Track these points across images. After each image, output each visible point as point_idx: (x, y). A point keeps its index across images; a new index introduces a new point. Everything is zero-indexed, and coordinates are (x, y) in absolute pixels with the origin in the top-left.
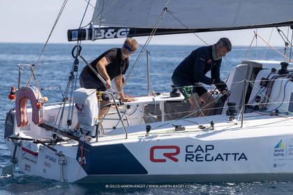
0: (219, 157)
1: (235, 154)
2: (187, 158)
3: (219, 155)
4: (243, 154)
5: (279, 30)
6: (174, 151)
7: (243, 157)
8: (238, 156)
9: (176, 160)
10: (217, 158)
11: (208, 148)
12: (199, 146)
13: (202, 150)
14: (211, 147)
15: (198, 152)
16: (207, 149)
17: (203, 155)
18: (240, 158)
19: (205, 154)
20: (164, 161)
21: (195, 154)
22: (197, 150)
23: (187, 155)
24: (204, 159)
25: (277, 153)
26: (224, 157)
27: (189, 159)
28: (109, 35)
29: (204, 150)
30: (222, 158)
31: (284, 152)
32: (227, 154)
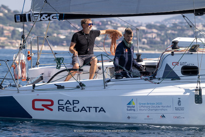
0: (83, 109)
1: (96, 108)
2: (59, 109)
3: (83, 107)
4: (102, 108)
5: (184, 16)
6: (49, 103)
7: (102, 110)
8: (98, 110)
9: (51, 110)
10: (82, 110)
11: (75, 102)
12: (68, 101)
13: (70, 103)
14: (77, 102)
15: (67, 105)
16: (73, 103)
17: (71, 107)
18: (100, 110)
19: (73, 106)
20: (43, 110)
21: (65, 106)
22: (66, 103)
23: (59, 107)
24: (72, 110)
25: (129, 108)
26: (87, 109)
27: (61, 109)
28: (44, 18)
29: (72, 104)
30: (85, 110)
31: (135, 108)
32: (89, 108)
